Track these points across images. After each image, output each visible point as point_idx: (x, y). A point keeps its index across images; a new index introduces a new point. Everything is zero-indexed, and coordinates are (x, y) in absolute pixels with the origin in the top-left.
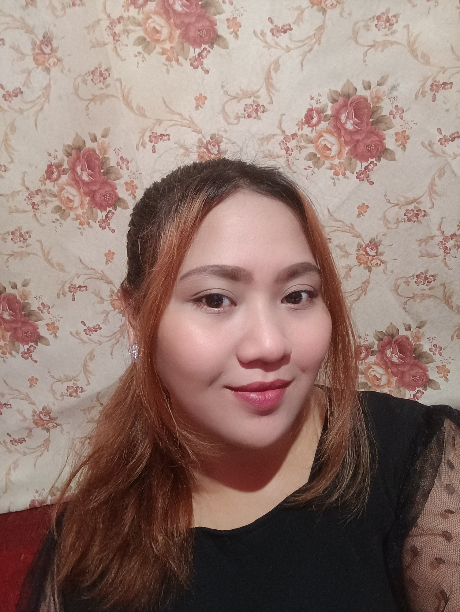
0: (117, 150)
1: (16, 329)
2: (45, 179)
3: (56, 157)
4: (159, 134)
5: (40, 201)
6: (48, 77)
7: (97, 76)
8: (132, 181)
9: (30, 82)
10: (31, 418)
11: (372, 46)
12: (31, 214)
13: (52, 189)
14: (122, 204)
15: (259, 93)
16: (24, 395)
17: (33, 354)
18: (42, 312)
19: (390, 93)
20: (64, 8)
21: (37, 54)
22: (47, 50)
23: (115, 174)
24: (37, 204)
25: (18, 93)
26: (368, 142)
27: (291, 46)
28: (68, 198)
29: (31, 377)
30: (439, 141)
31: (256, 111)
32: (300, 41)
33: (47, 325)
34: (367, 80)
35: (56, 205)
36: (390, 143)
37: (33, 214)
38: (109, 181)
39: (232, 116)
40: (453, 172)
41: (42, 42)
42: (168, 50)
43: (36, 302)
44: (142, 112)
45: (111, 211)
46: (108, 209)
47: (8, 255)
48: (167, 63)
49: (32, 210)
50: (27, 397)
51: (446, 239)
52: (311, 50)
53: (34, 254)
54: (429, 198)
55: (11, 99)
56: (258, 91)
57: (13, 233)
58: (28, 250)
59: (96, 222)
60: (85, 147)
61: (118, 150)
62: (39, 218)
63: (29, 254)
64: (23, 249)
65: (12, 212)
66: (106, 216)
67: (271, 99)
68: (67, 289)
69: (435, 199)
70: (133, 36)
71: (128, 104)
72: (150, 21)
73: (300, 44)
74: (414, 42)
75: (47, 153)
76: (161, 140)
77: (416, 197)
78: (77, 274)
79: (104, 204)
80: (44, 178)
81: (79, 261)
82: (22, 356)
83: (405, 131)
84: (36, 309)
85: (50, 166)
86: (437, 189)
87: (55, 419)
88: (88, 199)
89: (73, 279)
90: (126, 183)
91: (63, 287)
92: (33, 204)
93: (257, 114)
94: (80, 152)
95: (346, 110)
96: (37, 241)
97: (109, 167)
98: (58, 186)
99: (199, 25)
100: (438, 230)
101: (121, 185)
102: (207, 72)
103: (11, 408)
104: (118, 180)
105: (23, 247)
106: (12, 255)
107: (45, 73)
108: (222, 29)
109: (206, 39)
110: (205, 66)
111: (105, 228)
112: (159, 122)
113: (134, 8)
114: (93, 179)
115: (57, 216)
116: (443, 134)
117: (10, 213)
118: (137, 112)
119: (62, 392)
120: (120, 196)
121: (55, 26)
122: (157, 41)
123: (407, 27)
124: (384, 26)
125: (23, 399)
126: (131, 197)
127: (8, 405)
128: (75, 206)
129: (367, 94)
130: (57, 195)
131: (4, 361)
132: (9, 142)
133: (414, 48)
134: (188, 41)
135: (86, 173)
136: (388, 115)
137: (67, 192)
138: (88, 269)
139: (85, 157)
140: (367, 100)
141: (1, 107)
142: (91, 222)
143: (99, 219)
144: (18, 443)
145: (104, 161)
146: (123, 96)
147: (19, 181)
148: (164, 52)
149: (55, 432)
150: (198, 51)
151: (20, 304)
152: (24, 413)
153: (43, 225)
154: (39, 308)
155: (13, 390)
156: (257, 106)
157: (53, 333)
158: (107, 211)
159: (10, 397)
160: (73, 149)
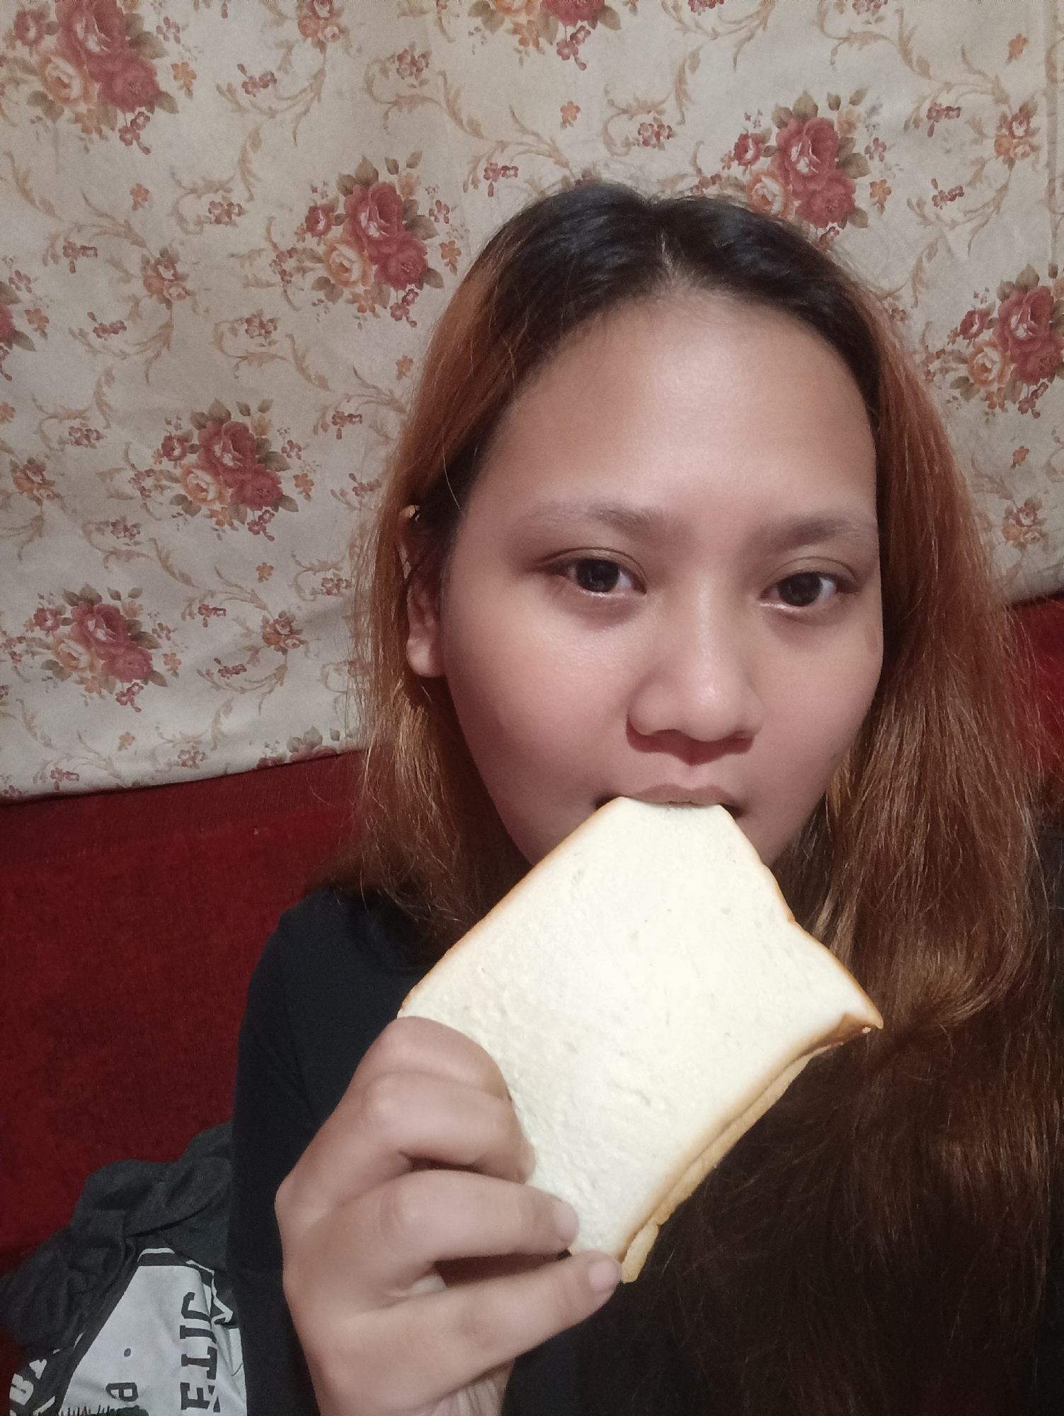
0: (431, 190)
1: (243, 482)
2: (304, 232)
3: (324, 194)
4: (500, 166)
5: (294, 269)
6: (322, 56)
7: (407, 64)
8: (452, 242)
9: (290, 64)
10: (260, 630)
11: (846, 39)
12: (279, 290)
13: (315, 247)
14: (433, 280)
15: (664, 106)
16: (249, 593)
17: (268, 525)
18: (287, 456)
19: (869, 117)
21: (306, 17)
22: (323, 12)
23: (425, 228)
24: (290, 273)
25: (268, 80)
26: (829, 194)
27: (720, 29)
28: (341, 264)
29: (261, 565)
30: (932, 199)
31: (658, 135)
32: (734, 22)
33: (296, 477)
34: (834, 93)
35: (321, 275)
36: (862, 199)
37: (283, 290)
38: (415, 239)
39: (618, 142)
40: (949, 250)
42: (523, 27)
43: (280, 438)
44: (475, 129)
45: (413, 290)
46: (409, 287)
47: (239, 357)
48: (521, 48)
49: (281, 284)
51: (930, 358)
52: (751, 37)
53: (282, 358)
54: (911, 290)
55: (255, 90)
56: (663, 102)
57: (249, 321)
58: (273, 350)
59: (386, 308)
60: (377, 179)
61: (434, 189)
62: (291, 297)
63: (273, 357)
64: (263, 349)
65: (249, 285)
66: (404, 299)
67: (683, 116)
68: (329, 419)
69: (920, 293)
71: (455, 115)
73: (734, 27)
74: (909, 38)
75: (311, 188)
76: (503, 176)
77: (893, 289)
78: (347, 394)
79: (402, 278)
80: (303, 229)
81: (353, 373)
82: (249, 529)
83: (886, 181)
84: (279, 450)
85: (313, 210)
86: (924, 276)
88: (375, 268)
89: (341, 403)
90: (442, 245)
91: (324, 415)
92: (283, 273)
93: (658, 139)
94: (367, 189)
95: (800, 141)
96: (287, 336)
97: (415, 218)
98: (326, 244)
101: (434, 249)
102: (583, 66)
103: (225, 615)
104: (429, 239)
105: (264, 346)
106: (244, 358)
107: (317, 50)
109: (586, 11)
110: (580, 55)
111: (400, 319)
112: (502, 145)
114: (388, 236)
115: (321, 295)
116: (939, 189)
117: (246, 285)
118: (467, 129)
119: (313, 588)
120: (431, 264)
122: (508, 10)
123: (900, 12)
124: (865, 7)
125: (246, 601)
126: (448, 268)
127: (221, 610)
128: (353, 278)
129: (833, 116)
130: (324, 259)
131: (219, 537)
132: (248, 165)
133: (909, 47)
134: (556, 12)
135: (376, 224)
136: (863, 153)
137: (341, 255)
138: (368, 386)
139: (377, 196)
140: (832, 127)
141: (238, 104)
142: (377, 307)
143: (391, 303)
144: (232, 674)
145: (407, 208)
146: (448, 101)
147: (264, 232)
148: (516, 30)
149: (296, 655)
150: (571, 30)
151: (254, 440)
152: (248, 624)
153: (296, 309)
154: (284, 450)
155: (230, 585)
156: (658, 127)
157: (304, 491)
158: (407, 290)
159: (225, 596)
160: (355, 183)
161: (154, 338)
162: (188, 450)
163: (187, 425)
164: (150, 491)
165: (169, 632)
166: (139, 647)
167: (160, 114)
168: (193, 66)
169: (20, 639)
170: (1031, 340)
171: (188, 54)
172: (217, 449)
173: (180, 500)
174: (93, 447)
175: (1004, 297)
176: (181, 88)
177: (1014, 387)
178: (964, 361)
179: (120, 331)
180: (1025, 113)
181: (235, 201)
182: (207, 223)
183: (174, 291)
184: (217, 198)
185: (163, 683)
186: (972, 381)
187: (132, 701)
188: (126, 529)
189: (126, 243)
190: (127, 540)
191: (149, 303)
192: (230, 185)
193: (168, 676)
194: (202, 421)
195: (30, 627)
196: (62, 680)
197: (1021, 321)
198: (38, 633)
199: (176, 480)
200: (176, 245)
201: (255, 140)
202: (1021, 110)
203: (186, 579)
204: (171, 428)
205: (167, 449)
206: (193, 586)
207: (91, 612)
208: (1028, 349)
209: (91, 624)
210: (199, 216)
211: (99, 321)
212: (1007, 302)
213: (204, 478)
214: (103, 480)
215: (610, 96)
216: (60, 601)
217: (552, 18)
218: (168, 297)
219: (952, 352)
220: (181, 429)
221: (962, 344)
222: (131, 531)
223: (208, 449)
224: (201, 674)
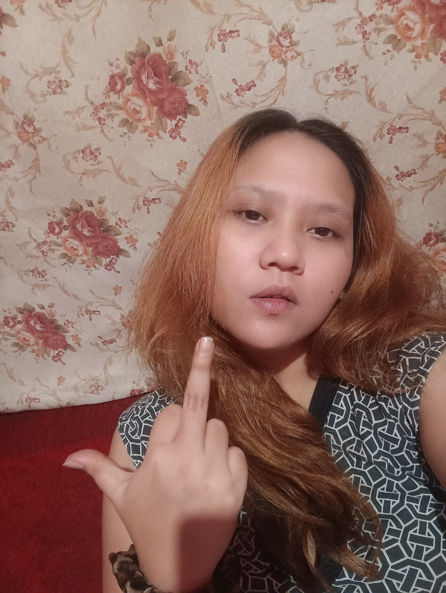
0: (184, 54)
1: (97, 243)
2: (109, 92)
3: (118, 66)
4: (227, 31)
5: (106, 116)
8: (202, 86)
10: (120, 321)
12: (99, 130)
13: (117, 100)
14: (193, 111)
16: (110, 302)
17: (115, 266)
18: (119, 227)
23: (184, 79)
24: (103, 119)
28: (134, 109)
29: (115, 286)
33: (126, 238)
35: (123, 118)
37: (101, 129)
38: (178, 87)
39: (304, 1)
43: (113, 217)
44: (209, 9)
45: (181, 119)
46: (178, 117)
47: (81, 174)
49: (99, 126)
53: (106, 171)
55: (64, 4)
57: (83, 152)
58: (100, 167)
59: (166, 132)
60: (150, 52)
61: (186, 53)
62: (106, 133)
63: (101, 171)
64: (95, 167)
65: (80, 130)
66: (176, 125)
68: (141, 203)
71: (194, 1)
75: (108, 63)
76: (230, 37)
78: (150, 187)
79: (173, 112)
81: (151, 174)
82: (105, 268)
84: (114, 224)
85: (112, 77)
88: (155, 108)
89: (146, 193)
90: (196, 88)
91: (137, 201)
92: (100, 119)
94: (145, 58)
96: (108, 157)
97: (177, 73)
98: (123, 98)
101: (191, 91)
103: (100, 314)
104: (187, 86)
105: (95, 165)
106: (84, 174)
111: (176, 138)
112: (228, 17)
114: (161, 87)
115: (125, 130)
117: (78, 130)
118: (204, 9)
120: (191, 102)
125: (110, 306)
126: (202, 102)
127: (97, 311)
128: (143, 117)
130: (123, 107)
131: (90, 274)
132: (67, 54)
135: (152, 80)
137: (133, 103)
138: (162, 181)
139: (151, 63)
141: (54, 15)
142: (160, 132)
143: (169, 129)
144: (109, 343)
145: (171, 67)
147: (84, 96)
151: (98, 220)
152: (113, 318)
153: (111, 141)
154: (117, 224)
155: (100, 298)
157: (132, 245)
158: (177, 119)
159: (98, 304)
160: (136, 56)
161: (30, 168)
162: (63, 228)
163: (59, 215)
164: (47, 252)
165: (73, 323)
166: (58, 332)
167: (6, 29)
172: (79, 226)
173: (65, 256)
174: (12, 231)
176: (16, 10)
179: (11, 165)
181: (63, 78)
182: (48, 94)
183: (36, 139)
184: (52, 78)
185: (74, 350)
187: (60, 359)
188: (39, 274)
189: (3, 114)
190: (41, 279)
191: (24, 148)
192: (58, 69)
193: (76, 346)
194: (67, 212)
196: (23, 352)
199: (60, 246)
200: (32, 111)
201: (70, 38)
203: (76, 297)
204: (51, 218)
205: (51, 229)
206: (80, 300)
207: (31, 316)
209: (32, 322)
210: (42, 91)
213: (75, 243)
214: (21, 249)
216: (15, 312)
218: (33, 143)
220: (56, 217)
222: (42, 274)
223: (74, 228)
224: (93, 345)
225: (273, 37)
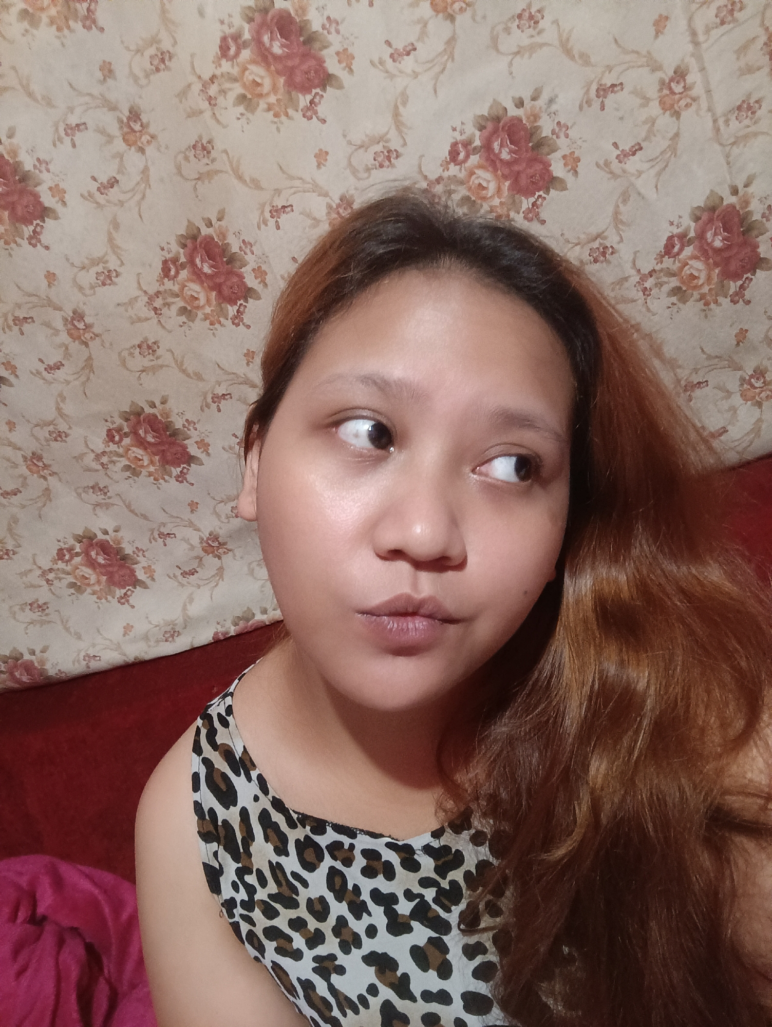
0: (236, 234)
1: (164, 451)
2: (163, 278)
3: (169, 250)
4: (280, 207)
5: (162, 305)
6: (144, 158)
7: (200, 150)
8: (260, 267)
9: (124, 167)
10: (199, 546)
11: (518, 53)
12: (155, 321)
13: (172, 287)
14: (254, 295)
15: (388, 136)
16: (186, 521)
17: (187, 476)
18: (187, 429)
19: (549, 107)
20: (147, 76)
21: (126, 134)
22: (137, 127)
23: (239, 261)
24: (159, 308)
25: (113, 183)
26: (530, 171)
27: (419, 70)
28: (192, 296)
29: (190, 502)
30: (617, 158)
31: (389, 158)
32: (428, 62)
33: (197, 442)
34: (517, 96)
35: (180, 306)
36: (558, 169)
37: (157, 320)
38: (235, 269)
39: (361, 169)
40: (639, 194)
41: (129, 119)
42: (274, 104)
43: (180, 419)
44: (256, 185)
45: (242, 304)
46: (239, 302)
47: (139, 371)
48: (276, 120)
49: (156, 317)
50: (191, 524)
51: (643, 278)
52: (444, 69)
53: (167, 366)
54: (614, 230)
55: (107, 191)
56: (387, 133)
57: (140, 346)
58: (160, 362)
59: (227, 319)
60: (201, 234)
61: (238, 232)
62: (164, 324)
63: (161, 366)
64: (152, 363)
65: (134, 322)
66: (238, 311)
67: (404, 140)
68: (209, 400)
69: (622, 230)
70: (232, 96)
71: (240, 178)
72: (247, 73)
73: (430, 65)
74: (568, 40)
75: (159, 248)
76: (283, 213)
77: (600, 231)
78: (218, 381)
79: (233, 297)
80: (161, 277)
81: (217, 366)
82: (176, 480)
83: (574, 152)
84: (181, 427)
85: (165, 262)
86: (623, 218)
87: (225, 544)
88: (214, 293)
89: (214, 388)
90: (254, 270)
91: (205, 398)
92: (155, 309)
94: (196, 240)
95: (498, 136)
96: (167, 351)
97: (232, 254)
98: (178, 284)
99: (305, 67)
100: (632, 268)
101: (249, 273)
102: (324, 121)
103: (176, 537)
104: (244, 268)
105: (154, 360)
106: (143, 371)
107: (140, 154)
108: (332, 66)
109: (316, 81)
110: (320, 114)
111: (239, 325)
112: (278, 192)
113: (227, 61)
114: (216, 270)
115: (183, 319)
116: (621, 149)
117: (132, 323)
118: (251, 185)
119: (227, 514)
120: (250, 285)
121: (140, 97)
122: (261, 96)
123: (556, 22)
124: (527, 25)
125: (186, 526)
126: (262, 285)
127: (172, 534)
128: (201, 304)
129: (520, 112)
130: (179, 294)
131: (159, 488)
132: (115, 242)
133: (569, 47)
134: (295, 87)
135: (207, 264)
136: (550, 135)
137: (190, 289)
138: (229, 374)
139: (203, 245)
140: (521, 121)
141: (97, 203)
142: (222, 319)
143: (231, 315)
144: (190, 575)
145: (225, 248)
146: (233, 170)
147: (136, 285)
148: (269, 108)
149: (227, 559)
150: (309, 97)
151: (163, 423)
152: (191, 541)
153: (170, 332)
154: (184, 426)
155: (174, 517)
156: (388, 152)
157: (205, 450)
158: (238, 304)
159: (173, 525)
160: (187, 239)
161: (83, 368)
162: (123, 436)
163: (119, 421)
164: (107, 464)
165: (144, 552)
166: (127, 565)
167: (49, 223)
168: (62, 185)
169: (51, 570)
170: (728, 248)
171: (57, 178)
172: (141, 432)
173: (127, 468)
174: (65, 442)
175: (697, 219)
176: (58, 202)
177: (723, 286)
178: (674, 275)
179: (61, 367)
180: (680, 74)
181: (112, 268)
182: (96, 287)
183: (88, 336)
184: (100, 268)
185: (146, 587)
186: (684, 288)
187: (128, 601)
188: (101, 490)
189: (50, 309)
190: (103, 497)
191: (75, 346)
192: (107, 258)
193: (148, 582)
194: (127, 416)
195: (55, 562)
196: (82, 594)
197: (715, 234)
198: (61, 565)
199: (122, 456)
200: (81, 305)
202: (675, 72)
203: (145, 517)
204: (109, 424)
205: (110, 437)
206: (150, 521)
207: (92, 545)
208: (726, 254)
209: (93, 554)
210: (91, 284)
211: (46, 363)
212: (700, 222)
213: (138, 452)
214: (77, 461)
215: (348, 138)
216: (71, 542)
217: (293, 93)
218: (84, 340)
219: (662, 270)
220: (115, 423)
221: (668, 262)
222: (104, 491)
223: (136, 433)
224: (170, 577)
225: (331, 209)
